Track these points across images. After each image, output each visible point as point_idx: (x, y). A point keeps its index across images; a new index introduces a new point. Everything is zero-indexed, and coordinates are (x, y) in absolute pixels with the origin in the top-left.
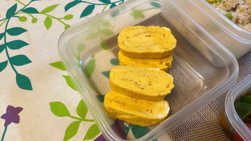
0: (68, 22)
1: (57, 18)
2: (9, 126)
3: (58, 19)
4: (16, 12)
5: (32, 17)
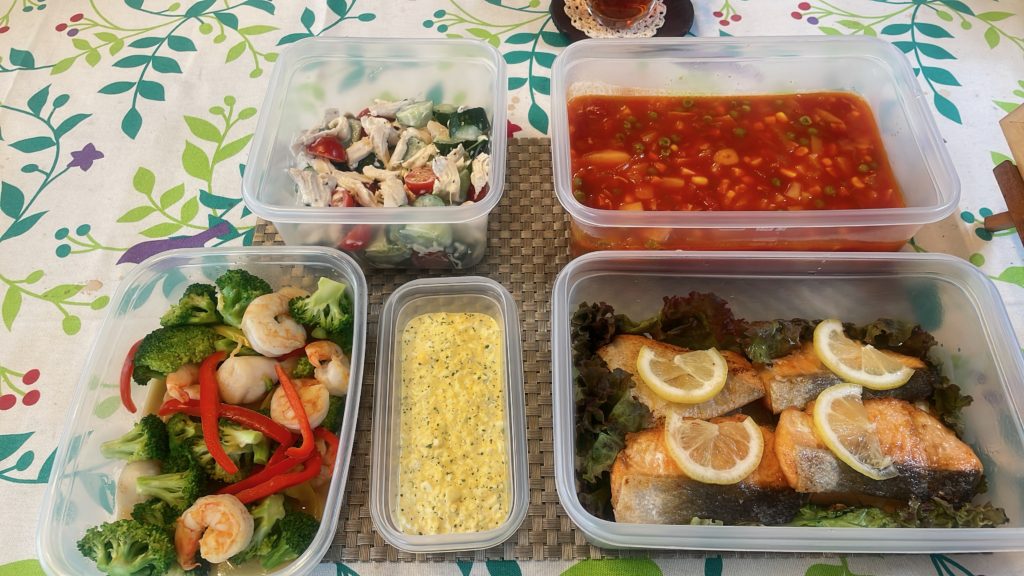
0: (264, 64)
1: (256, 49)
2: (72, 168)
3: (255, 53)
4: (207, 11)
5: (222, 31)
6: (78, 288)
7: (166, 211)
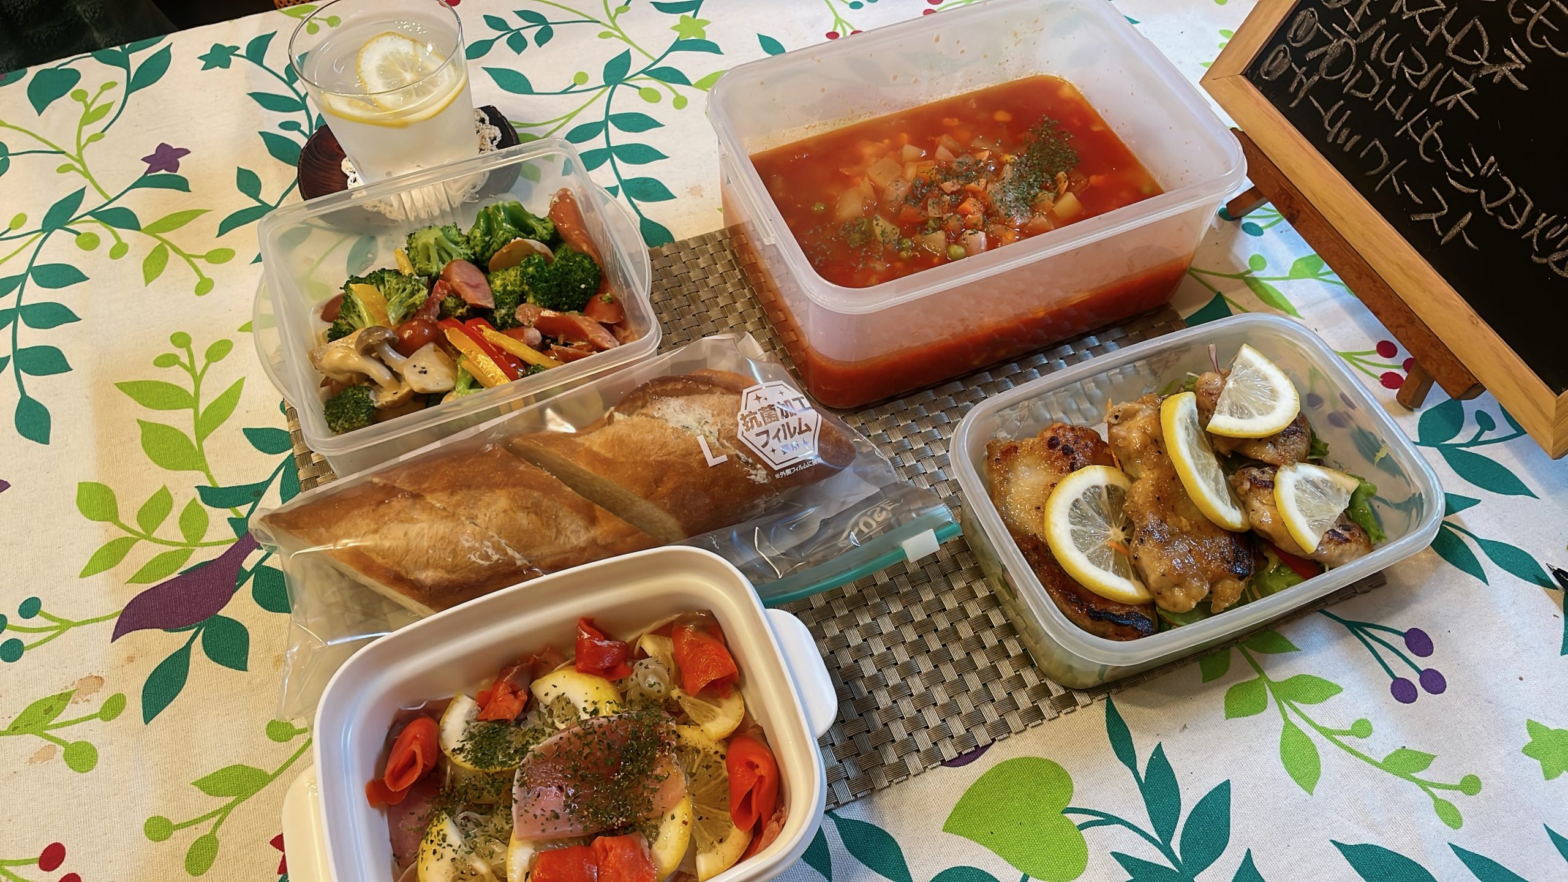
6: (65, 698)
7: (154, 535)
